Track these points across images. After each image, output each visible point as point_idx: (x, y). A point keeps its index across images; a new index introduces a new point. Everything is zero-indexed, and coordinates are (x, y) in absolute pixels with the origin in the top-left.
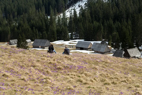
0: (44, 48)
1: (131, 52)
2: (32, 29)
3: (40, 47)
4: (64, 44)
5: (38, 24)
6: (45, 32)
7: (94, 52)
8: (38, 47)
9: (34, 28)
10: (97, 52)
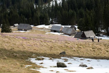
0: (26, 31)
1: (87, 34)
2: (20, 15)
3: (23, 30)
4: (44, 28)
5: (25, 11)
6: (30, 18)
7: (63, 34)
8: (22, 30)
9: (22, 14)
10: (66, 34)
